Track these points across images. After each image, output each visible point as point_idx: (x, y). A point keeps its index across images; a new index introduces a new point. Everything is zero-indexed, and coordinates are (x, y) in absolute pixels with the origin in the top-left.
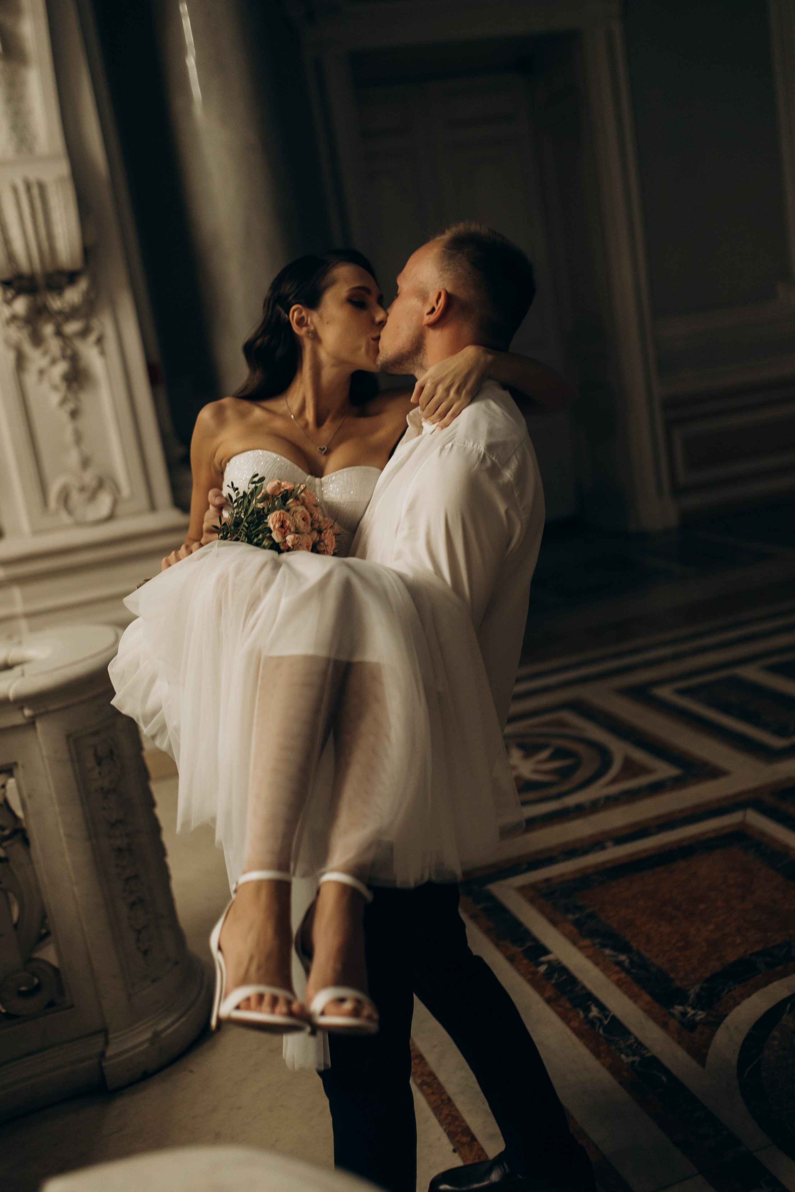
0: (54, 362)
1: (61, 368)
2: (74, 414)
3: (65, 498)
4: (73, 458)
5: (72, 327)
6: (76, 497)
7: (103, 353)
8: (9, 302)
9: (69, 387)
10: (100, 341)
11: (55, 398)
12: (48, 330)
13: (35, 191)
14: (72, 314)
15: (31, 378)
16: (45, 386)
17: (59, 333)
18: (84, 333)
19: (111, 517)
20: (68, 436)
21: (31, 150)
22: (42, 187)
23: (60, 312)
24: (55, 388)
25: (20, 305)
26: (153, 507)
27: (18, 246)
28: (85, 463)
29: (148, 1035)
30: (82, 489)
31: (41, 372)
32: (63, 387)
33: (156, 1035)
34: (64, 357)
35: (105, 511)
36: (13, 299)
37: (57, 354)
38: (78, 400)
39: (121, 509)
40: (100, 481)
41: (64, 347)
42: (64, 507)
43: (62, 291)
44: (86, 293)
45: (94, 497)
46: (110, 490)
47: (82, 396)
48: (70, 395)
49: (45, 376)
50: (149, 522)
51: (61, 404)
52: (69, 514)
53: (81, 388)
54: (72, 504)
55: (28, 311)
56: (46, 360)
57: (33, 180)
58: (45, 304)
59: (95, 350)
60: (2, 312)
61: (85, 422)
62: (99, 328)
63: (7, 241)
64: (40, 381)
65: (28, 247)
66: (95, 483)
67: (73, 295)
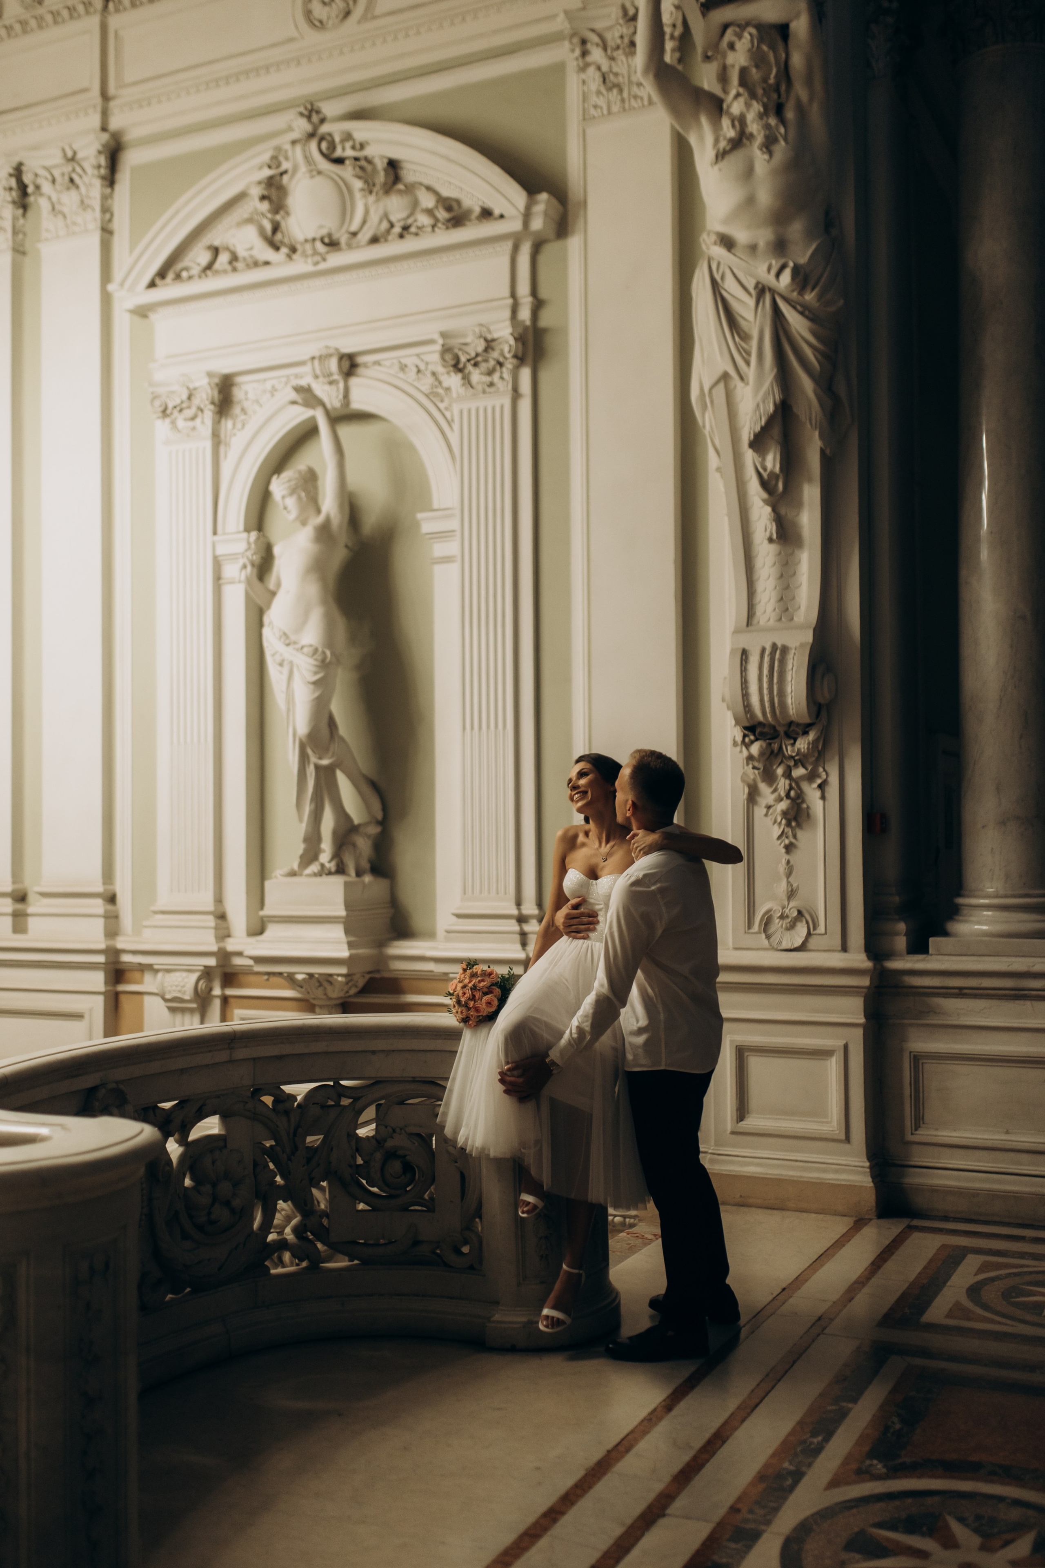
0: (780, 799)
1: (785, 805)
2: (789, 848)
3: (767, 922)
4: (782, 887)
5: (799, 772)
6: (776, 923)
7: (823, 797)
8: (746, 744)
9: (788, 824)
10: (822, 787)
11: (777, 831)
12: (780, 771)
13: (778, 654)
14: (800, 760)
15: (759, 812)
16: (769, 821)
17: (788, 775)
18: (811, 777)
19: (802, 948)
20: (782, 868)
21: (790, 620)
22: (785, 650)
23: (792, 757)
24: (777, 823)
25: (755, 749)
26: (844, 948)
27: (755, 700)
28: (791, 894)
30: (782, 917)
31: (769, 807)
32: (784, 822)
34: (788, 796)
35: (798, 942)
36: (752, 742)
37: (783, 794)
38: (795, 837)
39: (813, 943)
40: (800, 912)
41: (791, 788)
42: (765, 931)
43: (795, 740)
44: (815, 742)
45: (792, 927)
46: (807, 922)
47: (800, 833)
48: (789, 831)
49: (771, 810)
50: (837, 960)
51: (780, 837)
52: (768, 937)
53: (799, 825)
54: (772, 929)
55: (762, 754)
56: (773, 796)
57: (779, 645)
58: (780, 748)
59: (818, 793)
60: (741, 752)
61: (797, 857)
62: (824, 776)
63: (745, 695)
64: (766, 815)
65: (762, 701)
66: (796, 913)
67: (802, 744)
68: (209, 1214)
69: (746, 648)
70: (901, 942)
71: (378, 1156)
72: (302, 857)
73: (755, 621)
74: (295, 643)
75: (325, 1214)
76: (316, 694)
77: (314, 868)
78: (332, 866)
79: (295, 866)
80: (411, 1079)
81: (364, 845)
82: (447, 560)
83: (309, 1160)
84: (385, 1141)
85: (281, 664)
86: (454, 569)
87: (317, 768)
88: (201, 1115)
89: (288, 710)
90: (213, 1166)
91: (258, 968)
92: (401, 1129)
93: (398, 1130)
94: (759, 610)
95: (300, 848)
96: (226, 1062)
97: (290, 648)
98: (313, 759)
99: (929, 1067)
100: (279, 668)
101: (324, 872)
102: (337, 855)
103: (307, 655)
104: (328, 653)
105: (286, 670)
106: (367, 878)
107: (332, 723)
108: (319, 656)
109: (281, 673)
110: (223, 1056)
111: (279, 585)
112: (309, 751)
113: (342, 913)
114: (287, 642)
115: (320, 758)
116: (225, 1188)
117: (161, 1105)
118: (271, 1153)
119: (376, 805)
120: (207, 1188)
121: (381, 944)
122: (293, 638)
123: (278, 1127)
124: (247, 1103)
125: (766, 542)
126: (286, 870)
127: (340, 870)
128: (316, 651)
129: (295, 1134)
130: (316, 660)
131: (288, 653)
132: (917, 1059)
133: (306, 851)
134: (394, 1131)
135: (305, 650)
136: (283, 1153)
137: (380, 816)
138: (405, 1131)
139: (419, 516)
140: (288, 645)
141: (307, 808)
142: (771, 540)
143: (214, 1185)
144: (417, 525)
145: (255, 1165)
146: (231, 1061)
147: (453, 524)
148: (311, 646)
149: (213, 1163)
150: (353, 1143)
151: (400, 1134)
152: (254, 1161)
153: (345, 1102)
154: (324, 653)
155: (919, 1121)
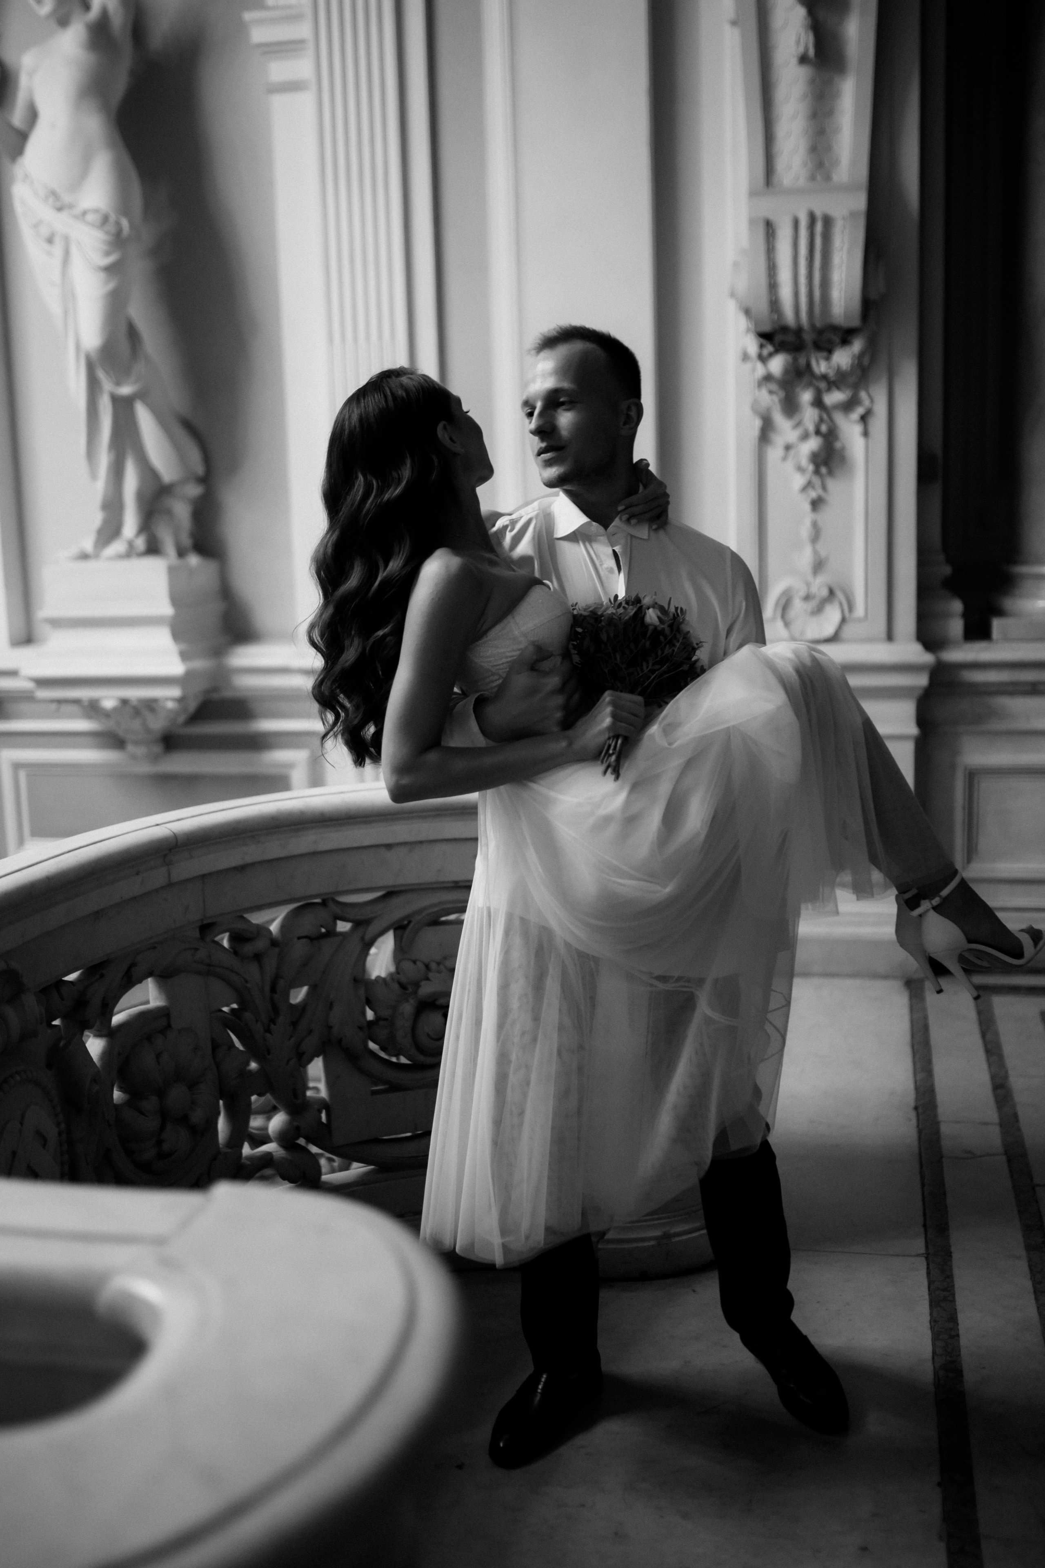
0: (805, 437)
1: (813, 444)
2: (816, 504)
3: (785, 605)
4: (805, 558)
5: (834, 397)
6: (798, 605)
7: (866, 434)
8: (763, 359)
9: (817, 472)
10: (864, 419)
11: (799, 481)
12: (806, 397)
13: (819, 227)
14: (836, 381)
15: (774, 453)
16: (789, 465)
17: (818, 403)
18: (848, 406)
19: (834, 639)
20: (805, 531)
21: (828, 178)
22: (828, 222)
23: (824, 377)
24: (800, 469)
25: (777, 364)
26: (890, 637)
27: (786, 293)
28: (818, 566)
29: (657, 1233)
30: (807, 598)
31: (788, 448)
32: (811, 468)
33: (667, 1236)
34: (818, 432)
35: (829, 630)
36: (771, 355)
37: (811, 428)
38: (824, 488)
39: (849, 631)
40: (831, 592)
41: (821, 420)
42: (783, 617)
43: (830, 351)
44: (861, 355)
45: (819, 610)
46: (841, 604)
47: (830, 483)
48: (817, 481)
49: (792, 452)
50: (882, 653)
51: (804, 489)
52: (787, 624)
53: (831, 473)
54: (792, 613)
55: (786, 371)
56: (796, 433)
57: (818, 214)
58: (808, 366)
59: (858, 429)
60: (754, 370)
61: (827, 516)
62: (867, 402)
63: (773, 286)
64: (784, 459)
65: (796, 294)
66: (825, 592)
67: (843, 358)
68: (159, 1142)
69: (772, 217)
70: (956, 627)
71: (408, 1008)
72: (100, 532)
73: (775, 180)
74: (70, 206)
75: (325, 1105)
76: (111, 286)
77: (118, 547)
78: (140, 543)
79: (88, 545)
80: (453, 885)
81: (182, 511)
82: (293, 87)
83: (294, 1024)
84: (417, 985)
85: (50, 241)
86: (306, 101)
87: (116, 400)
88: (130, 981)
89: (66, 312)
90: (159, 1063)
91: (43, 694)
92: (438, 964)
93: (433, 966)
94: (781, 164)
95: (97, 518)
96: (162, 888)
97: (64, 216)
98: (107, 385)
99: (986, 787)
100: (46, 246)
101: (130, 553)
102: (146, 525)
103: (93, 225)
104: (125, 223)
105: (58, 250)
106: (194, 560)
107: (132, 333)
108: (111, 227)
109: (50, 254)
110: (158, 877)
111: (33, 115)
112: (101, 374)
113: (166, 609)
114: (58, 204)
115: (118, 383)
116: (177, 1095)
117: (67, 978)
118: (235, 1022)
119: (195, 456)
120: (150, 1104)
121: (218, 652)
122: (67, 198)
123: (247, 982)
124: (197, 949)
125: (794, 61)
126: (74, 550)
127: (153, 549)
128: (105, 219)
129: (273, 990)
130: (107, 233)
131: (60, 223)
132: (972, 775)
133: (106, 523)
134: (427, 967)
135: (90, 217)
136: (257, 1021)
137: (200, 470)
138: (446, 967)
139: (248, 16)
140: (60, 209)
141: (104, 459)
142: (803, 59)
143: (161, 1094)
144: (242, 29)
145: (215, 1047)
146: (170, 885)
147: (303, 30)
148: (96, 211)
149: (158, 1056)
150: (362, 992)
151: (439, 972)
152: (213, 1041)
153: (343, 927)
154: (118, 223)
155: (971, 852)
